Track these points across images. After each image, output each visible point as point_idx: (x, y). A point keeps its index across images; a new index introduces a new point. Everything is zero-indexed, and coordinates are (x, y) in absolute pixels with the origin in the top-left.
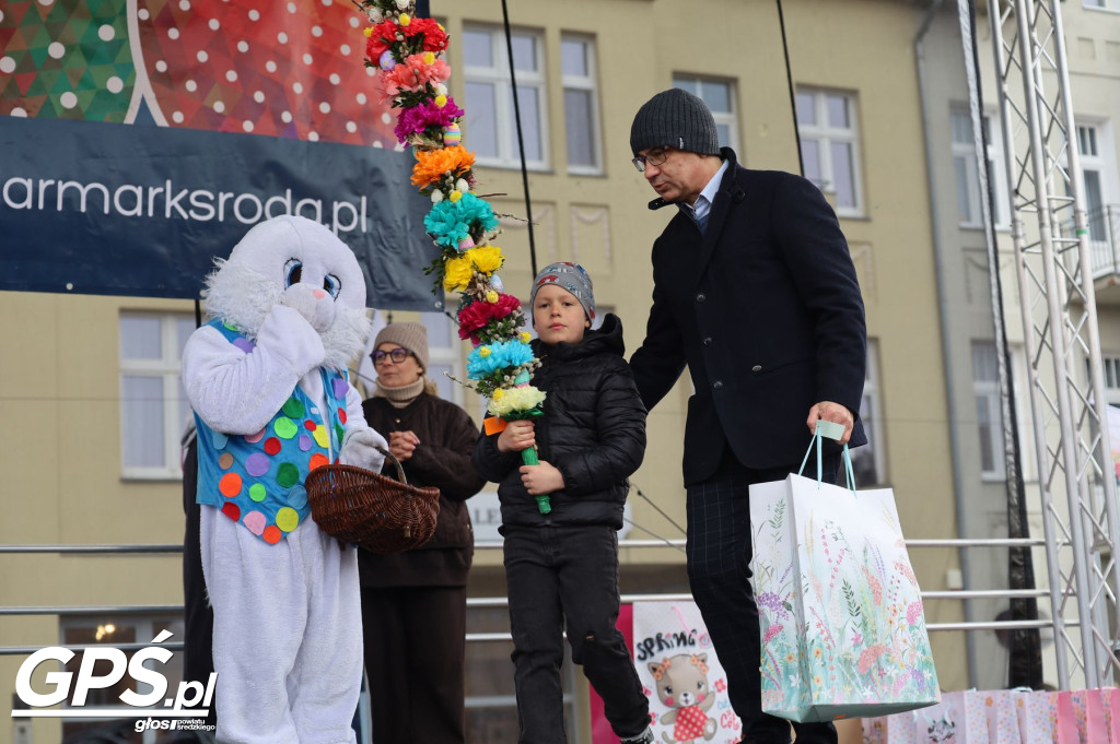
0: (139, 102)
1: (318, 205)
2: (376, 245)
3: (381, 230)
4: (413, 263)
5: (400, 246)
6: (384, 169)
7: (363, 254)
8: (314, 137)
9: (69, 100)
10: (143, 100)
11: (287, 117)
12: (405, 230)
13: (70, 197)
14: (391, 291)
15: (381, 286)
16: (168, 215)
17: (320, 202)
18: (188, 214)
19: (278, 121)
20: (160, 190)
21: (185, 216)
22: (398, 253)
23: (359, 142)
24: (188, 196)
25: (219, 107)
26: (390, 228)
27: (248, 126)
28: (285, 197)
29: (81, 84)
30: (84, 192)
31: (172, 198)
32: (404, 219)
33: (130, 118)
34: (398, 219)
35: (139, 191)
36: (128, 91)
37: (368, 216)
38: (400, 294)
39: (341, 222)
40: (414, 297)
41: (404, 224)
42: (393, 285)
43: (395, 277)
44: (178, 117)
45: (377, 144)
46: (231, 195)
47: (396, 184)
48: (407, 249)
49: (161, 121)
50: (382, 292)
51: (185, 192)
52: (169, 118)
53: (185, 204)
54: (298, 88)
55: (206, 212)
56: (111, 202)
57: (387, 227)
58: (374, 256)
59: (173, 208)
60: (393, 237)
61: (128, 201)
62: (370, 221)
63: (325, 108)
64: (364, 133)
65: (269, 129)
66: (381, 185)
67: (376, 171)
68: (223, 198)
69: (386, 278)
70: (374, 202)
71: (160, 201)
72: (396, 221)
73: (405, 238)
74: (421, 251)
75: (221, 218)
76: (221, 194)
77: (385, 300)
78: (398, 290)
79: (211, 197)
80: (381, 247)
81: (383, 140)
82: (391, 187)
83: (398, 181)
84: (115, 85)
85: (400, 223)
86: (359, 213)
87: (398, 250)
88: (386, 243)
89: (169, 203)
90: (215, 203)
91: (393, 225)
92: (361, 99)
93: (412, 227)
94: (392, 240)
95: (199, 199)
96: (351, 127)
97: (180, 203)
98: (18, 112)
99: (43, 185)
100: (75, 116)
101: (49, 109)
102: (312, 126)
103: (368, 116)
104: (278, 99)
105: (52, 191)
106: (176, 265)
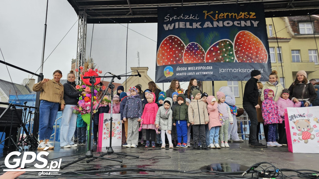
8: (256, 62)
9: (227, 60)
10: (236, 60)
11: (253, 60)
13: (228, 70)
16: (239, 72)
21: (242, 72)
23: (262, 63)
25: (244, 60)
27: (248, 62)
29: (229, 58)
30: (230, 70)
33: (234, 62)
35: (236, 69)
36: (234, 59)
44: (240, 61)
45: (264, 63)
47: (266, 67)
49: (238, 62)
52: (239, 61)
53: (241, 70)
54: (254, 57)
56: (233, 71)
57: (265, 72)
58: (264, 75)
61: (235, 70)
63: (257, 59)
65: (251, 62)
66: (264, 67)
67: (264, 66)
68: (246, 70)
69: (266, 78)
70: (264, 69)
71: (238, 70)
75: (246, 72)
84: (232, 58)
86: (262, 71)
90: (245, 70)
92: (261, 58)
96: (260, 61)
98: (222, 62)
99: (225, 69)
100: (228, 62)
101: (225, 61)
102: (256, 61)
103: (262, 60)
104: (251, 58)
105: (226, 70)
106: (241, 77)
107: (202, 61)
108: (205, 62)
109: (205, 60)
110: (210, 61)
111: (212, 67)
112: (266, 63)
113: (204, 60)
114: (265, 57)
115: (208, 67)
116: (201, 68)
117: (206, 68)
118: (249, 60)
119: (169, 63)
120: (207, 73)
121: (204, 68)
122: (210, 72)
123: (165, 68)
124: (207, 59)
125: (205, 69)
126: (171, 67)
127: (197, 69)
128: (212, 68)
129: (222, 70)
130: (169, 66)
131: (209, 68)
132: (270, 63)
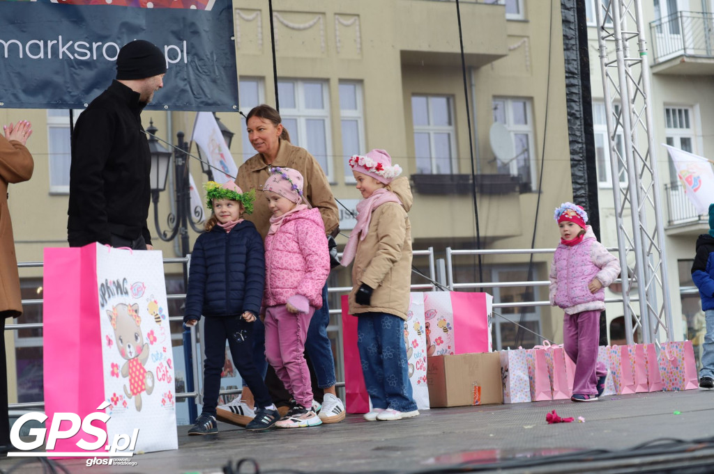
2: (194, 71)
3: (196, 60)
4: (218, 82)
5: (210, 72)
6: (199, 24)
7: (186, 77)
8: (150, 5)
12: (213, 61)
14: (204, 99)
15: (199, 96)
16: (61, 57)
18: (74, 56)
20: (55, 41)
21: (72, 58)
22: (208, 75)
23: (181, 7)
24: (73, 45)
26: (203, 60)
27: (109, 1)
30: (6, 46)
31: (63, 47)
32: (212, 54)
34: (208, 54)
35: (42, 44)
37: (187, 53)
38: (210, 101)
39: (170, 58)
40: (219, 103)
41: (212, 57)
42: (206, 96)
43: (207, 91)
45: (193, 7)
46: (100, 43)
47: (207, 32)
48: (214, 72)
50: (199, 100)
51: (72, 42)
53: (71, 49)
55: (85, 54)
56: (24, 50)
57: (201, 59)
58: (192, 77)
59: (64, 52)
60: (205, 65)
62: (190, 56)
64: (184, 0)
65: (122, 1)
66: (196, 33)
67: (193, 24)
68: (95, 46)
69: (201, 91)
70: (192, 44)
71: (55, 48)
72: (206, 55)
73: (213, 65)
74: (223, 73)
75: (95, 58)
76: (94, 43)
77: (201, 105)
78: (209, 99)
79: (88, 45)
80: (197, 72)
81: (197, 5)
82: (203, 34)
83: (207, 30)
85: (209, 57)
86: (182, 51)
87: (208, 74)
88: (200, 69)
89: (61, 50)
90: (90, 49)
91: (205, 58)
93: (217, 58)
94: (204, 67)
95: (79, 46)
97: (67, 49)
106: (68, 87)
112: (209, 6)
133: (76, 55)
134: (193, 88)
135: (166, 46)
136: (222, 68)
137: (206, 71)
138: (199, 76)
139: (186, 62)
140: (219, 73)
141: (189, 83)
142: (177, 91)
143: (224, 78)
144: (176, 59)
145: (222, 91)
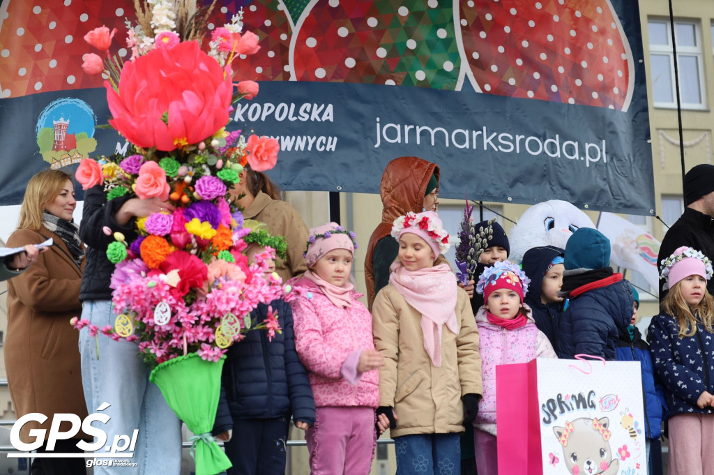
0: (464, 78)
1: (576, 145)
2: (612, 171)
3: (615, 161)
4: (636, 184)
5: (628, 173)
6: (616, 123)
7: (605, 177)
8: (571, 101)
9: (420, 75)
10: (466, 76)
11: (554, 88)
12: (630, 162)
13: (425, 136)
14: (623, 201)
15: (618, 198)
16: (485, 148)
17: (577, 143)
18: (498, 149)
19: (549, 90)
20: (480, 132)
21: (496, 150)
22: (626, 177)
23: (600, 105)
24: (497, 137)
25: (512, 82)
26: (621, 161)
27: (531, 94)
28: (555, 140)
29: (429, 65)
30: (433, 133)
31: (487, 138)
32: (629, 155)
33: (459, 87)
34: (626, 155)
35: (466, 133)
36: (457, 69)
37: (606, 153)
38: (629, 204)
39: (591, 157)
40: (637, 206)
41: (630, 158)
42: (625, 198)
43: (625, 192)
44: (488, 88)
45: (611, 107)
46: (523, 137)
47: (624, 133)
48: (632, 174)
49: (478, 89)
50: (618, 202)
51: (495, 134)
52: (483, 89)
53: (496, 142)
54: (561, 70)
55: (508, 147)
56: (450, 138)
57: (619, 160)
58: (611, 177)
59: (488, 144)
60: (623, 167)
61: (460, 139)
62: (608, 155)
63: (578, 82)
64: (603, 99)
65: (545, 95)
66: (614, 132)
67: (611, 124)
68: (518, 138)
69: (620, 193)
70: (611, 144)
71: (480, 138)
72: (624, 156)
73: (630, 167)
74: (640, 176)
75: (518, 151)
76: (517, 136)
77: (620, 207)
78: (628, 201)
79: (511, 138)
80: (615, 172)
81: (614, 104)
82: (621, 135)
83: (624, 131)
84: (448, 66)
85: (627, 158)
86: (601, 151)
87: (627, 175)
88: (618, 170)
89: (486, 141)
90: (514, 142)
91: (623, 159)
92: (600, 77)
93: (634, 160)
94: (622, 169)
95: (503, 138)
96: (595, 95)
97: (492, 140)
98: (390, 82)
99: (407, 128)
100: (424, 86)
101: (409, 79)
102: (571, 94)
103: (605, 89)
104: (549, 77)
105: (413, 132)
106: (492, 180)
107: (275, 74)
108: (293, 78)
109: (290, 68)
110: (320, 73)
111: (330, 108)
112: (625, 107)
113: (286, 68)
114: (620, 74)
115: (307, 106)
116: (265, 113)
117: (296, 113)
118: (533, 85)
119: (71, 80)
120: (301, 143)
121: (284, 112)
122: (323, 138)
123: (46, 113)
124: (304, 59)
125: (292, 119)
126: (81, 104)
127: (245, 115)
128: (329, 113)
129: (391, 133)
130: (69, 101)
131: (315, 115)
132: (646, 110)
133: (500, 147)
134: (613, 188)
135: (586, 144)
136: (638, 171)
137: (624, 172)
138: (618, 177)
139: (605, 161)
140: (637, 174)
141: (609, 183)
142: (597, 191)
143: (641, 180)
144: (596, 157)
145: (640, 194)
